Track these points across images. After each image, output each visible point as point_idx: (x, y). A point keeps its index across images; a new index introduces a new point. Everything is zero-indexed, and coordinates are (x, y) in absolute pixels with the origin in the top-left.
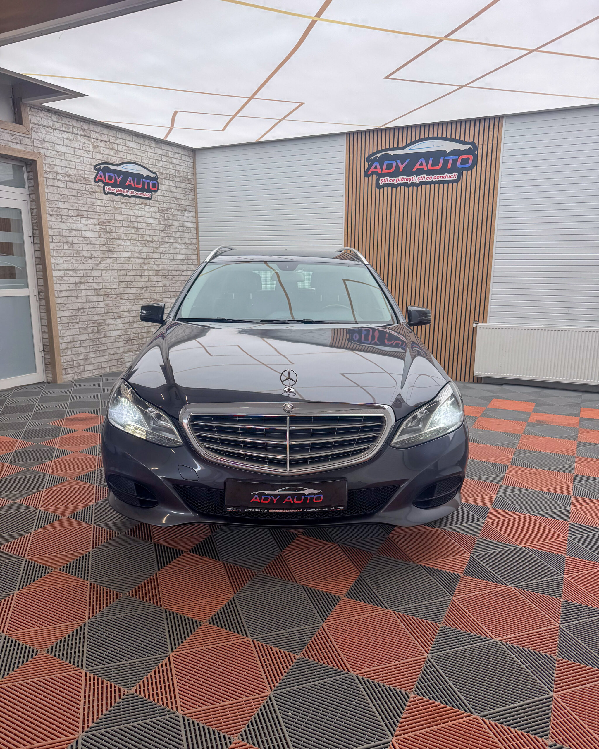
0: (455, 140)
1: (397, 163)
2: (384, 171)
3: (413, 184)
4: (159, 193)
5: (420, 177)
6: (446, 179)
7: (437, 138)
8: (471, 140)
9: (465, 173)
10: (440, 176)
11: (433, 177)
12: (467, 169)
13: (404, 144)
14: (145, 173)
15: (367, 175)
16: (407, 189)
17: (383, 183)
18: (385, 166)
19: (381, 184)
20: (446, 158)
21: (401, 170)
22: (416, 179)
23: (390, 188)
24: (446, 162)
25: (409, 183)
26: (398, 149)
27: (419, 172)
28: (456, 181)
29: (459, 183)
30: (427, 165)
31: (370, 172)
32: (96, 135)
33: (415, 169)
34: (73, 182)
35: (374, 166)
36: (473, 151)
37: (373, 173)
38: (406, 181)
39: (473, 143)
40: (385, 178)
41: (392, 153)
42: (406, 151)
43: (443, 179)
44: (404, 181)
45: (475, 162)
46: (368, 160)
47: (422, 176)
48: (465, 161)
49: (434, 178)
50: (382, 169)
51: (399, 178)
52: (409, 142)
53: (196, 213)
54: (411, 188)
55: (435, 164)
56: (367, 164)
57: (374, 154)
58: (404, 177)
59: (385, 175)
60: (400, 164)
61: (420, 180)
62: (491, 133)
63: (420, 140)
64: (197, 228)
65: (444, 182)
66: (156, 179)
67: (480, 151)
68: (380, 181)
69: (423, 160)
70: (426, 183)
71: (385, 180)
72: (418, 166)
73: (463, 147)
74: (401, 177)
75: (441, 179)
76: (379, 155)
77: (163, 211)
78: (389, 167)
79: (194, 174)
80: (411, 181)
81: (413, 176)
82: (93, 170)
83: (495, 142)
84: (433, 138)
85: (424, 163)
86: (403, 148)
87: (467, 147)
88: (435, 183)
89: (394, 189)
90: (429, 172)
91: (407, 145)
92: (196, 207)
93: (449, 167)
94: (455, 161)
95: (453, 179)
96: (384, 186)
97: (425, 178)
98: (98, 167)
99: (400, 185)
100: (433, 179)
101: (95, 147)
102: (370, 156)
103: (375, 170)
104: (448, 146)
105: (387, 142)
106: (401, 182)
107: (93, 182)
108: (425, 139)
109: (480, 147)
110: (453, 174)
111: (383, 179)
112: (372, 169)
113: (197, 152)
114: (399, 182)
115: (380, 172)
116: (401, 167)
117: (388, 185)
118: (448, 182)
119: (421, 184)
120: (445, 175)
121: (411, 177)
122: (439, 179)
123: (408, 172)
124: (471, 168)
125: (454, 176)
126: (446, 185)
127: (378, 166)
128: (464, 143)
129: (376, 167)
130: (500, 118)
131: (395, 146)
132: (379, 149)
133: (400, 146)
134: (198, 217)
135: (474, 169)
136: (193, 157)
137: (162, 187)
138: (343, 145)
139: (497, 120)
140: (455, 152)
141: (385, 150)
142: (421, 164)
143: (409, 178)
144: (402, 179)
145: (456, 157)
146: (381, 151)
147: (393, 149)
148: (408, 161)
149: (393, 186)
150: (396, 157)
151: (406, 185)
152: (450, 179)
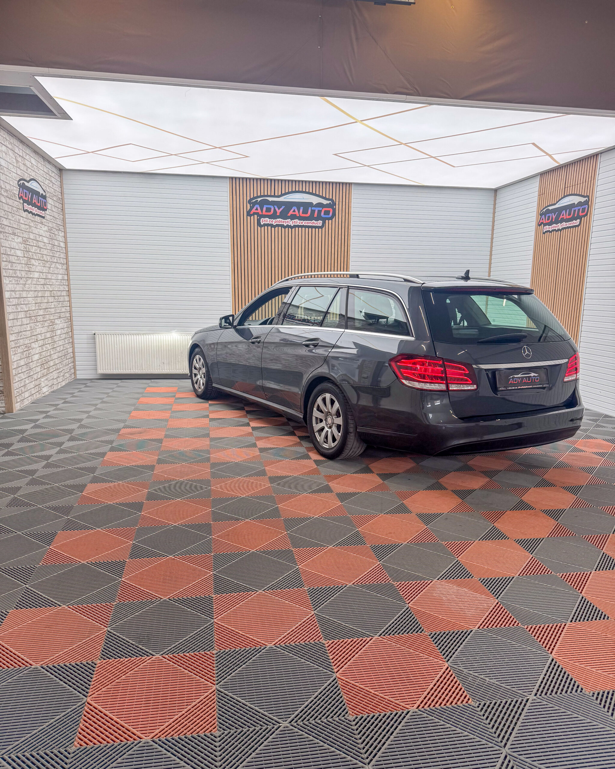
0: (318, 196)
1: (274, 208)
2: (264, 212)
3: (288, 226)
4: (47, 212)
5: (294, 221)
6: (314, 225)
7: (305, 192)
8: (331, 197)
9: (327, 221)
10: (309, 222)
11: (304, 222)
12: (329, 219)
13: (280, 194)
14: (41, 192)
15: (249, 214)
16: (283, 229)
18: (264, 209)
19: (262, 224)
20: (313, 208)
21: (278, 214)
22: (291, 223)
23: (269, 228)
24: (313, 212)
25: (285, 225)
26: (274, 196)
27: (293, 217)
28: (321, 227)
29: (324, 229)
30: (299, 212)
31: (252, 213)
32: (17, 150)
33: (289, 215)
34: (9, 198)
35: (255, 208)
36: (332, 205)
37: (254, 214)
38: (282, 224)
39: (332, 200)
40: (265, 219)
41: (270, 199)
42: (282, 199)
44: (281, 223)
45: (334, 214)
46: (250, 202)
47: (295, 220)
48: (327, 213)
50: (262, 211)
51: (277, 220)
52: (283, 192)
53: (65, 232)
54: (287, 229)
55: (305, 212)
56: (248, 205)
57: (254, 198)
58: (281, 220)
59: (265, 216)
60: (277, 209)
61: (294, 224)
62: (344, 194)
63: (292, 192)
64: (66, 248)
65: (312, 227)
66: (44, 197)
67: (337, 206)
68: (261, 221)
69: (295, 208)
70: (299, 226)
71: (264, 221)
72: (291, 212)
73: (325, 202)
74: (279, 219)
75: (310, 225)
76: (259, 199)
77: (50, 230)
78: (268, 210)
79: (62, 193)
80: (287, 224)
81: (288, 220)
82: (17, 186)
83: (347, 201)
84: (302, 192)
85: (296, 210)
86: (279, 196)
87: (328, 202)
88: (305, 227)
89: (273, 229)
90: (301, 218)
91: (282, 195)
92: (64, 226)
93: (316, 215)
94: (319, 212)
95: (319, 225)
96: (265, 225)
97: (298, 222)
98: (19, 183)
99: (278, 226)
101: (17, 161)
102: (251, 199)
103: (256, 211)
104: (315, 200)
105: (265, 190)
106: (278, 223)
107: (18, 200)
108: (296, 192)
109: (337, 203)
110: (319, 222)
111: (264, 219)
112: (254, 210)
113: (64, 172)
114: (277, 223)
115: (261, 213)
116: (279, 211)
117: (268, 225)
118: (315, 227)
119: (295, 226)
120: (313, 221)
121: (287, 220)
122: (308, 225)
123: (284, 216)
124: (331, 218)
125: (320, 223)
126: (314, 229)
127: (259, 208)
128: (325, 198)
129: (257, 209)
130: (350, 184)
131: (273, 194)
132: (259, 194)
133: (276, 194)
134: (67, 238)
135: (334, 219)
136: (61, 176)
137: (49, 206)
138: (226, 187)
139: (348, 186)
140: (319, 205)
141: (264, 196)
142: (294, 211)
143: (285, 221)
144: (280, 221)
145: (321, 209)
146: (261, 196)
147: (271, 196)
148: (283, 207)
149: (272, 226)
150: (274, 203)
151: (282, 226)
152: (316, 225)
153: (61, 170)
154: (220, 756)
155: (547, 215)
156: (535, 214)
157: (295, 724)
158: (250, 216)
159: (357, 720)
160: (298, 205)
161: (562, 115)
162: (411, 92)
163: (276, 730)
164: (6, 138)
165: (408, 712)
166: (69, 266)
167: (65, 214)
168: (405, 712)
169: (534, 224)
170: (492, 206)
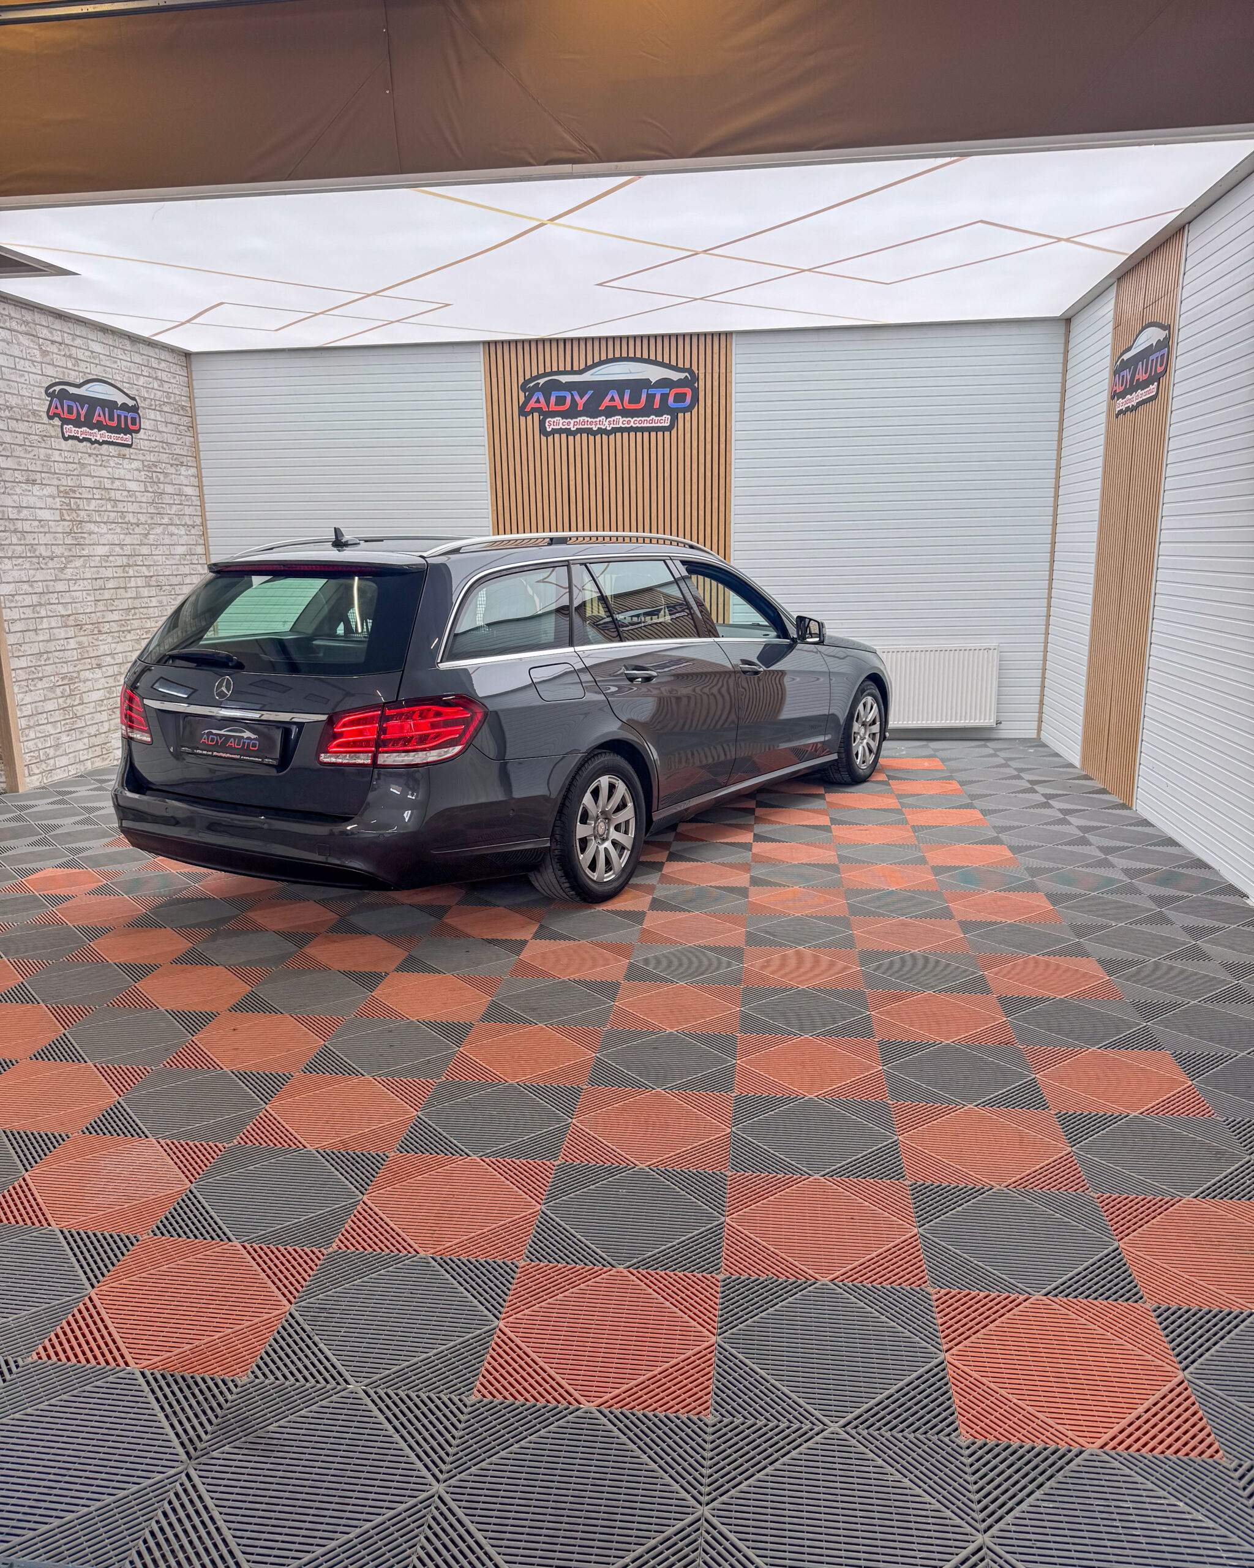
0: (662, 364)
1: (572, 395)
2: (553, 407)
3: (601, 431)
4: (141, 434)
5: (612, 419)
6: (653, 425)
7: (635, 359)
8: (687, 366)
9: (681, 415)
10: (643, 419)
11: (632, 421)
12: (684, 410)
13: (582, 366)
14: (120, 399)
15: (523, 412)
16: (591, 438)
17: (552, 427)
18: (553, 399)
19: (548, 429)
20: (651, 391)
21: (580, 408)
22: (605, 423)
23: (564, 436)
24: (651, 398)
25: (595, 429)
26: (572, 372)
27: (610, 412)
28: (669, 429)
29: (674, 432)
30: (622, 399)
31: (528, 409)
32: (44, 333)
33: (602, 407)
34: (17, 420)
35: (534, 399)
36: (691, 381)
37: (533, 410)
38: (589, 426)
39: (690, 371)
40: (555, 419)
41: (564, 379)
42: (587, 377)
43: (648, 425)
44: (586, 426)
45: (695, 400)
46: (523, 387)
47: (615, 418)
48: (680, 398)
49: (634, 422)
50: (548, 404)
51: (578, 420)
52: (590, 362)
53: (199, 468)
54: (598, 437)
55: (635, 399)
56: (522, 395)
57: (533, 379)
58: (586, 419)
59: (554, 414)
60: (577, 398)
61: (612, 426)
62: (716, 356)
63: (608, 361)
64: (201, 496)
65: (649, 430)
66: (135, 409)
67: (701, 383)
68: (547, 424)
69: (612, 393)
70: (621, 430)
71: (552, 423)
72: (606, 402)
73: (675, 376)
74: (581, 419)
75: (645, 425)
76: (542, 381)
77: (150, 467)
78: (561, 401)
79: (191, 398)
80: (598, 426)
81: (601, 418)
82: (44, 396)
83: (723, 370)
84: (628, 359)
85: (617, 397)
86: (580, 372)
87: (682, 376)
88: (636, 430)
89: (571, 438)
90: (626, 413)
91: (588, 368)
92: (197, 457)
93: (657, 405)
94: (665, 397)
95: (663, 425)
96: (554, 431)
97: (620, 421)
98: (51, 390)
99: (580, 431)
100: (632, 424)
101: (45, 353)
102: (526, 382)
103: (537, 405)
104: (654, 374)
105: (554, 360)
106: (581, 426)
107: (45, 420)
108: (615, 360)
109: (701, 376)
110: (663, 418)
111: (552, 420)
112: (532, 403)
113: (193, 358)
114: (578, 427)
115: (545, 409)
116: (581, 402)
117: (560, 431)
118: (657, 429)
119: (615, 431)
120: (651, 418)
121: (598, 420)
122: (642, 425)
123: (592, 411)
124: (689, 409)
125: (665, 420)
126: (653, 434)
127: (542, 399)
128: (676, 368)
129: (538, 401)
130: (728, 334)
131: (568, 368)
132: (541, 371)
133: (576, 368)
134: (202, 477)
135: (695, 411)
136: (188, 367)
137: (145, 424)
138: (478, 359)
139: (723, 338)
140: (664, 383)
141: (552, 373)
142: (612, 399)
143: (594, 420)
144: (583, 422)
145: (667, 390)
146: (545, 375)
147: (565, 373)
148: (590, 393)
149: (568, 432)
150: (570, 386)
151: (589, 431)
152: (659, 425)
153: (188, 355)
155: (1122, 374)
158: (526, 415)
160: (619, 386)
164: (9, 316)
166: (207, 529)
167: (197, 434)
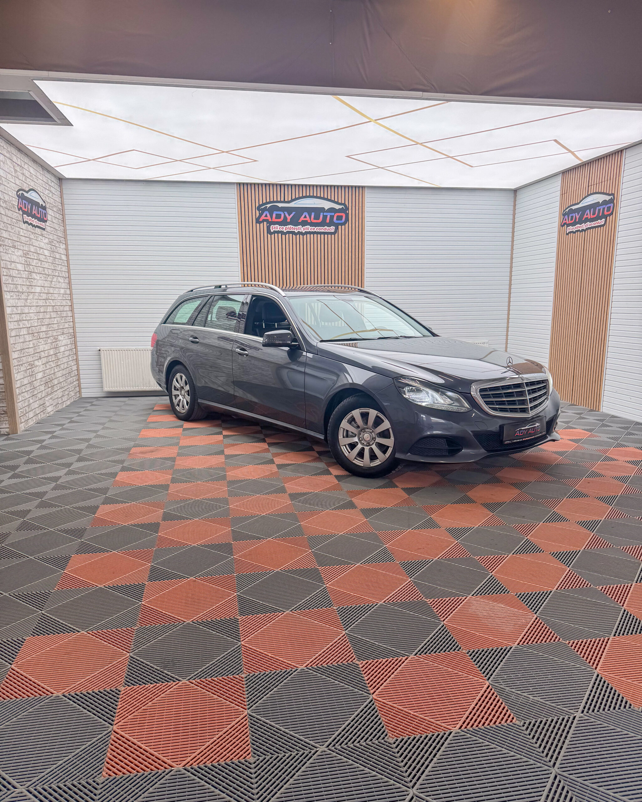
1: (284, 214)
2: (274, 219)
3: (300, 233)
4: (48, 224)
6: (326, 231)
7: (317, 197)
8: (343, 202)
9: (340, 227)
10: (321, 228)
11: (316, 228)
12: (342, 224)
13: (290, 199)
14: (41, 202)
15: (258, 221)
16: (294, 236)
17: (274, 230)
18: (274, 216)
19: (272, 231)
20: (325, 214)
21: (289, 220)
22: (302, 229)
23: (280, 235)
24: (325, 217)
25: (296, 232)
26: (284, 202)
27: (304, 223)
28: (334, 233)
29: (336, 235)
30: (310, 218)
31: (261, 220)
32: (15, 159)
33: (300, 221)
35: (264, 214)
36: (345, 210)
37: (264, 221)
38: (293, 230)
39: (344, 204)
40: (275, 226)
41: (280, 205)
42: (292, 205)
43: (324, 231)
44: (291, 230)
45: (347, 219)
46: (259, 208)
47: (307, 227)
48: (339, 218)
49: (316, 229)
50: (272, 217)
51: (287, 227)
52: (293, 197)
54: (298, 236)
55: (317, 217)
56: (257, 212)
57: (263, 204)
58: (292, 226)
59: (275, 223)
60: (287, 215)
61: (305, 230)
62: (357, 198)
63: (303, 197)
64: (68, 261)
65: (324, 233)
66: (44, 208)
67: (350, 211)
68: (271, 228)
69: (306, 214)
70: (310, 233)
71: (274, 228)
72: (302, 218)
73: (337, 207)
74: (289, 226)
75: (322, 231)
76: (268, 206)
77: (50, 243)
78: (278, 216)
79: (62, 204)
80: (298, 230)
81: (300, 226)
82: (16, 197)
83: (361, 205)
84: (313, 197)
85: (307, 216)
86: (289, 202)
87: (341, 207)
88: (317, 233)
89: (284, 236)
90: (312, 224)
91: (292, 200)
92: (66, 238)
93: (328, 221)
94: (332, 217)
95: (331, 231)
96: (275, 232)
97: (309, 228)
98: (18, 194)
99: (289, 233)
100: (315, 230)
101: (16, 171)
102: (260, 206)
103: (266, 218)
104: (327, 205)
105: (274, 195)
107: (17, 211)
108: (306, 197)
109: (350, 208)
110: (331, 228)
111: (274, 226)
112: (263, 217)
113: (63, 182)
114: (287, 230)
115: (270, 220)
116: (289, 218)
117: (278, 232)
118: (328, 233)
119: (306, 233)
120: (325, 227)
121: (298, 227)
122: (321, 231)
123: (295, 222)
124: (344, 224)
125: (332, 229)
126: (326, 236)
127: (268, 215)
129: (266, 216)
130: (363, 187)
131: (282, 200)
132: (268, 200)
133: (286, 200)
134: (68, 250)
135: (347, 225)
136: (60, 186)
137: (49, 217)
138: (233, 193)
139: (361, 189)
140: (331, 210)
141: (274, 202)
142: (305, 217)
143: (296, 227)
144: (290, 228)
145: (333, 214)
146: (270, 202)
147: (280, 202)
148: (294, 213)
149: (282, 233)
150: (283, 209)
151: (293, 233)
152: (329, 231)
153: (61, 179)
154: (256, 783)
155: (571, 215)
156: (557, 214)
157: (333, 748)
158: (260, 223)
159: (397, 743)
160: (310, 210)
161: (586, 109)
162: (429, 88)
163: (314, 754)
164: (3, 147)
165: (451, 733)
166: (71, 280)
168: (447, 733)
169: (556, 225)
170: (512, 208)
